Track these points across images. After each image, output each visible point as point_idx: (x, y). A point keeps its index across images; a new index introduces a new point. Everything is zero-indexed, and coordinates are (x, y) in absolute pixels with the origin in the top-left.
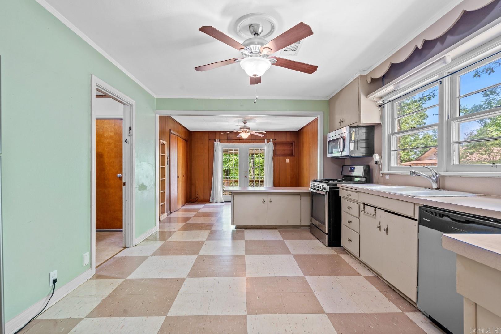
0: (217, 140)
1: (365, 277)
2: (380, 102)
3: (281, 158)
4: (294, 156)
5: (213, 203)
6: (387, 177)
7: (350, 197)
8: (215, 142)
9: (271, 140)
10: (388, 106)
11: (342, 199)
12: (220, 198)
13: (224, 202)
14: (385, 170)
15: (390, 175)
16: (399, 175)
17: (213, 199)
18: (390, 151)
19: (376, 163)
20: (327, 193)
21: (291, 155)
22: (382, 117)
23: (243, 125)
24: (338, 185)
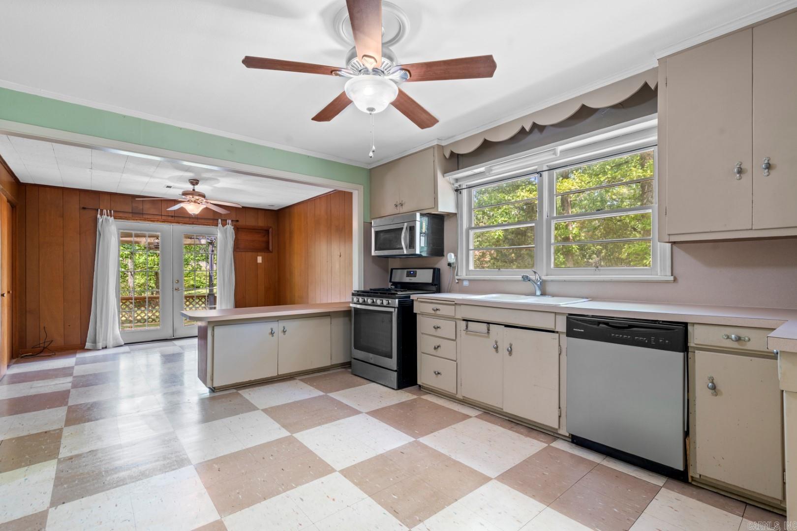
0: (105, 211)
1: (476, 417)
2: (457, 185)
3: (249, 255)
4: (272, 252)
5: (95, 349)
6: (466, 283)
7: (438, 312)
8: (99, 216)
9: (229, 221)
10: (465, 192)
11: (418, 317)
12: (115, 338)
13: (125, 344)
14: (463, 274)
15: (470, 280)
16: (484, 280)
17: (95, 342)
18: (468, 250)
19: (449, 265)
20: (396, 309)
21: (265, 249)
22: (458, 205)
23: (190, 187)
24: (413, 297)
